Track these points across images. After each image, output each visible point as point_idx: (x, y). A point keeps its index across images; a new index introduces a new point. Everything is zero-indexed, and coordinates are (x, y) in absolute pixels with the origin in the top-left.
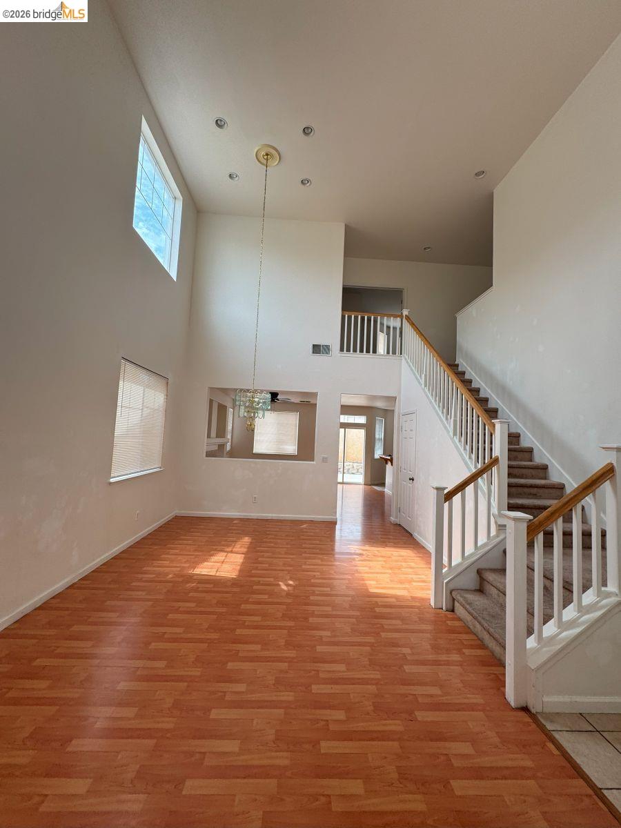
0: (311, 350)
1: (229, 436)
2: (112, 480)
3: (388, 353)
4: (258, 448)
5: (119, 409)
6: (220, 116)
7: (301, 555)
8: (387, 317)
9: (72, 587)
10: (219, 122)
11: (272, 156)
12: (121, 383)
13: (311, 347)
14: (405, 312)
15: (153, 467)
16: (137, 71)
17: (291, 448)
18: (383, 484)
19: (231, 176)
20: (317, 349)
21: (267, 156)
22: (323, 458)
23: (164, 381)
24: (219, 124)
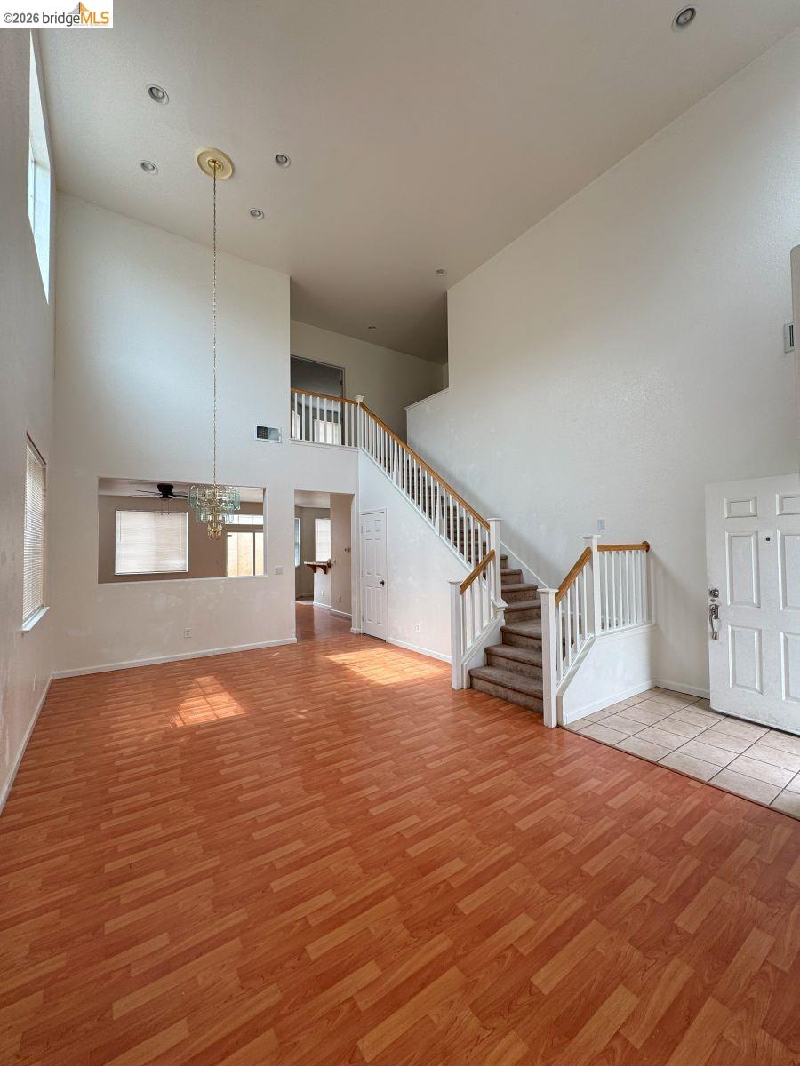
0: (255, 433)
3: (343, 444)
4: (120, 569)
6: (155, 82)
8: (328, 399)
10: (154, 91)
11: (222, 167)
13: (255, 429)
14: (360, 399)
17: (179, 563)
18: (311, 597)
19: (144, 165)
20: (262, 432)
21: (215, 165)
22: (277, 569)
24: (153, 92)
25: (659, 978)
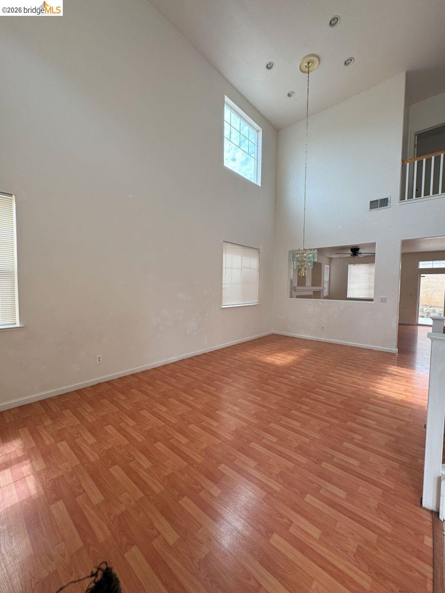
0: (369, 207)
1: (326, 286)
2: (223, 307)
4: (350, 293)
5: (224, 270)
6: (268, 61)
7: (336, 367)
9: (205, 354)
11: (313, 62)
12: (224, 255)
13: (369, 203)
15: (253, 301)
16: (219, 73)
19: (289, 95)
20: (375, 204)
21: (309, 65)
22: (382, 298)
23: (257, 252)
24: (269, 67)
25: (102, 519)
